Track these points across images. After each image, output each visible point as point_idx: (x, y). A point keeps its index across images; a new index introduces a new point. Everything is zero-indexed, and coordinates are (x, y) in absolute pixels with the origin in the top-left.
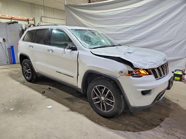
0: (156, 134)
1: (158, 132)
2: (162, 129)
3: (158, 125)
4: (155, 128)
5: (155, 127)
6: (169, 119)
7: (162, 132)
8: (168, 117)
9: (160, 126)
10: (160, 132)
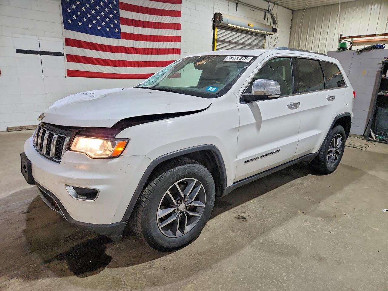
0: (20, 203)
1: (21, 205)
2: (19, 211)
3: (28, 212)
4: (27, 207)
5: (29, 207)
6: (20, 230)
7: (15, 209)
8: (24, 231)
9: (24, 213)
10: (17, 208)
